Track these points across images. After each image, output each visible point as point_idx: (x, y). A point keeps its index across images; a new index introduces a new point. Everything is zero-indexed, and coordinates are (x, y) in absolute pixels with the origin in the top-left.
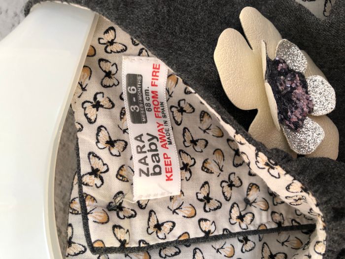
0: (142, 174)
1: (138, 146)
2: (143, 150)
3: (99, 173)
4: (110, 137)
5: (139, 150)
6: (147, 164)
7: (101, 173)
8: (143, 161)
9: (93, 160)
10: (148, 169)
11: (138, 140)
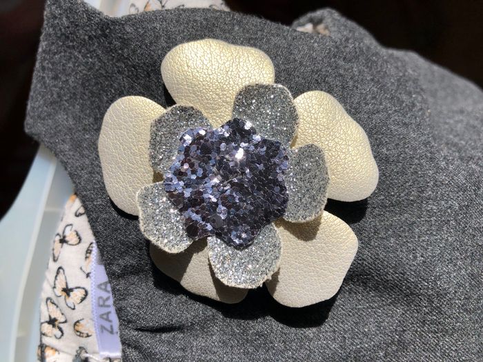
0: (104, 331)
1: (100, 298)
2: (107, 303)
3: (56, 323)
4: (66, 283)
5: (101, 303)
6: (110, 321)
7: (60, 323)
8: (105, 317)
9: (52, 307)
10: (111, 326)
11: (101, 289)
